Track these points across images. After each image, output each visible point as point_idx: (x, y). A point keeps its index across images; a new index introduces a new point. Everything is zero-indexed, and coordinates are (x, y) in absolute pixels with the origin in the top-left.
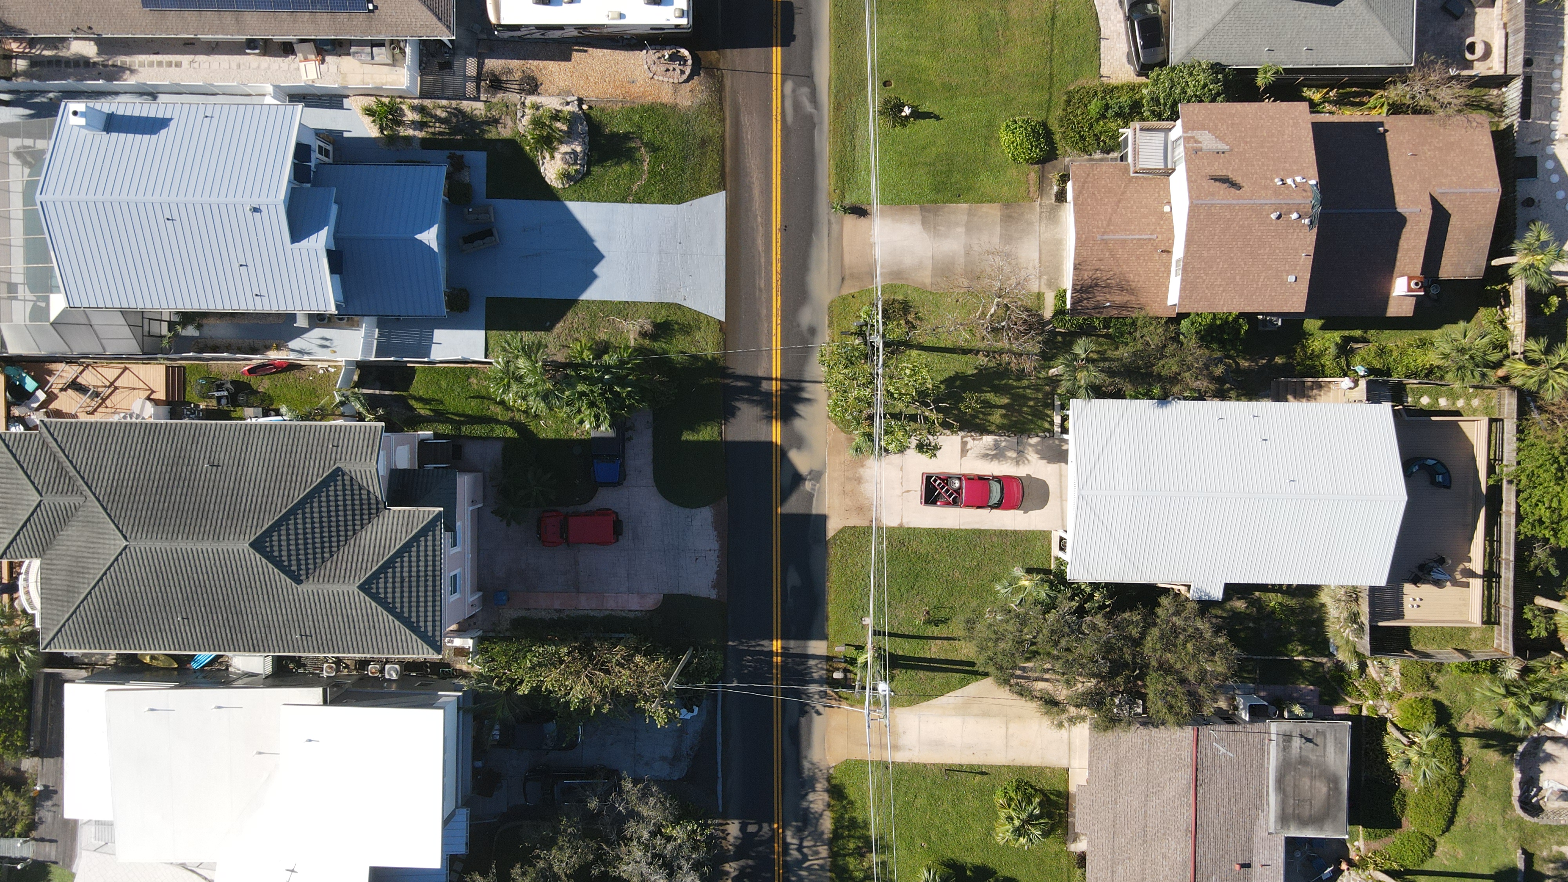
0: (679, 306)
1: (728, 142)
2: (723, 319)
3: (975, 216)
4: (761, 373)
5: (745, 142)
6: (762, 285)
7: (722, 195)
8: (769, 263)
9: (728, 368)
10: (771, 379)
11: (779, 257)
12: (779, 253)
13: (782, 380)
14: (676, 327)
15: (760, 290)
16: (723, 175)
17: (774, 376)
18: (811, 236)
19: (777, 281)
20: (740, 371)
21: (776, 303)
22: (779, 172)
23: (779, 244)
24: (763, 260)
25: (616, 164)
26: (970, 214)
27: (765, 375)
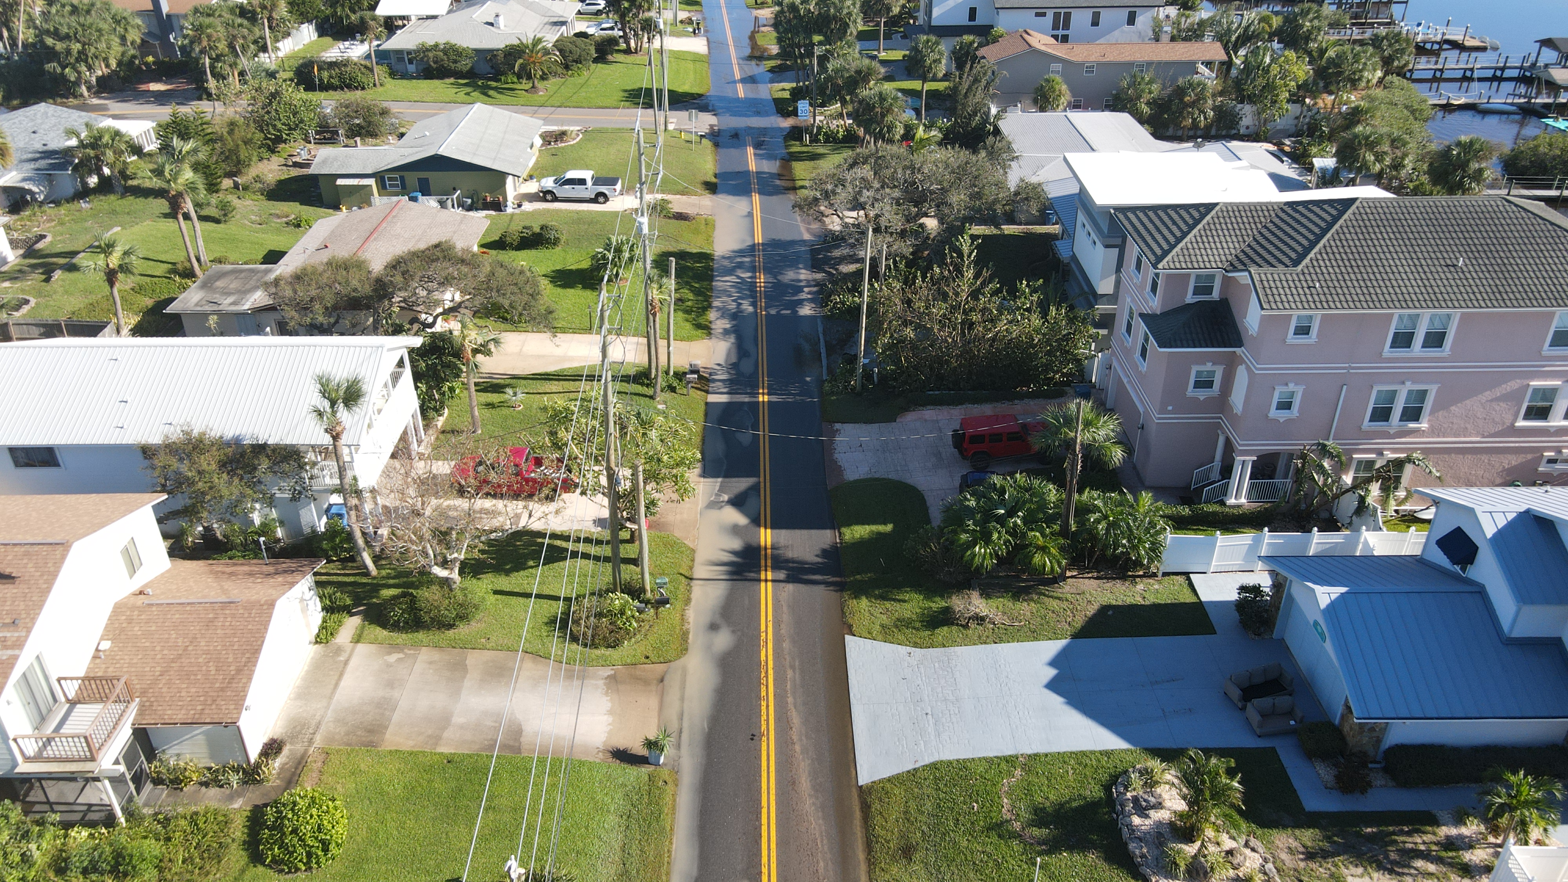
0: (916, 645)
1: (861, 856)
2: (848, 638)
3: (429, 736)
4: (790, 587)
5: (829, 856)
6: (790, 673)
7: (864, 778)
8: (780, 699)
9: (836, 591)
10: (773, 581)
11: (764, 703)
12: (764, 708)
13: (759, 580)
14: (918, 625)
15: (792, 667)
16: (866, 808)
17: (769, 584)
18: (710, 729)
19: (767, 677)
20: (820, 590)
21: (767, 654)
22: (764, 811)
23: (764, 717)
24: (790, 700)
25: (1062, 805)
26: (437, 739)
27: (782, 585)
